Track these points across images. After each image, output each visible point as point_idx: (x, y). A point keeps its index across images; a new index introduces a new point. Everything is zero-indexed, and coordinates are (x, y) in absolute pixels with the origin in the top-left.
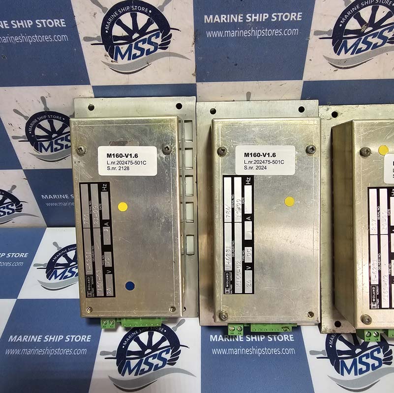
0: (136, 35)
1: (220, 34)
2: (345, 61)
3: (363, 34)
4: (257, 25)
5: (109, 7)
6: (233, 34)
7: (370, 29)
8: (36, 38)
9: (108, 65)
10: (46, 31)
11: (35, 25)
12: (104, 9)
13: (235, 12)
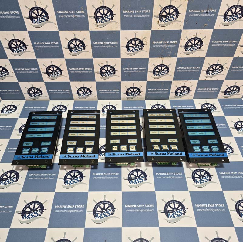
0: (76, 47)
1: (98, 47)
2: (131, 54)
3: (134, 47)
4: (107, 45)
5: (70, 40)
6: (101, 47)
7: (135, 46)
8: (51, 47)
9: (70, 53)
10: (53, 45)
11: (51, 43)
12: (68, 40)
13: (101, 42)
